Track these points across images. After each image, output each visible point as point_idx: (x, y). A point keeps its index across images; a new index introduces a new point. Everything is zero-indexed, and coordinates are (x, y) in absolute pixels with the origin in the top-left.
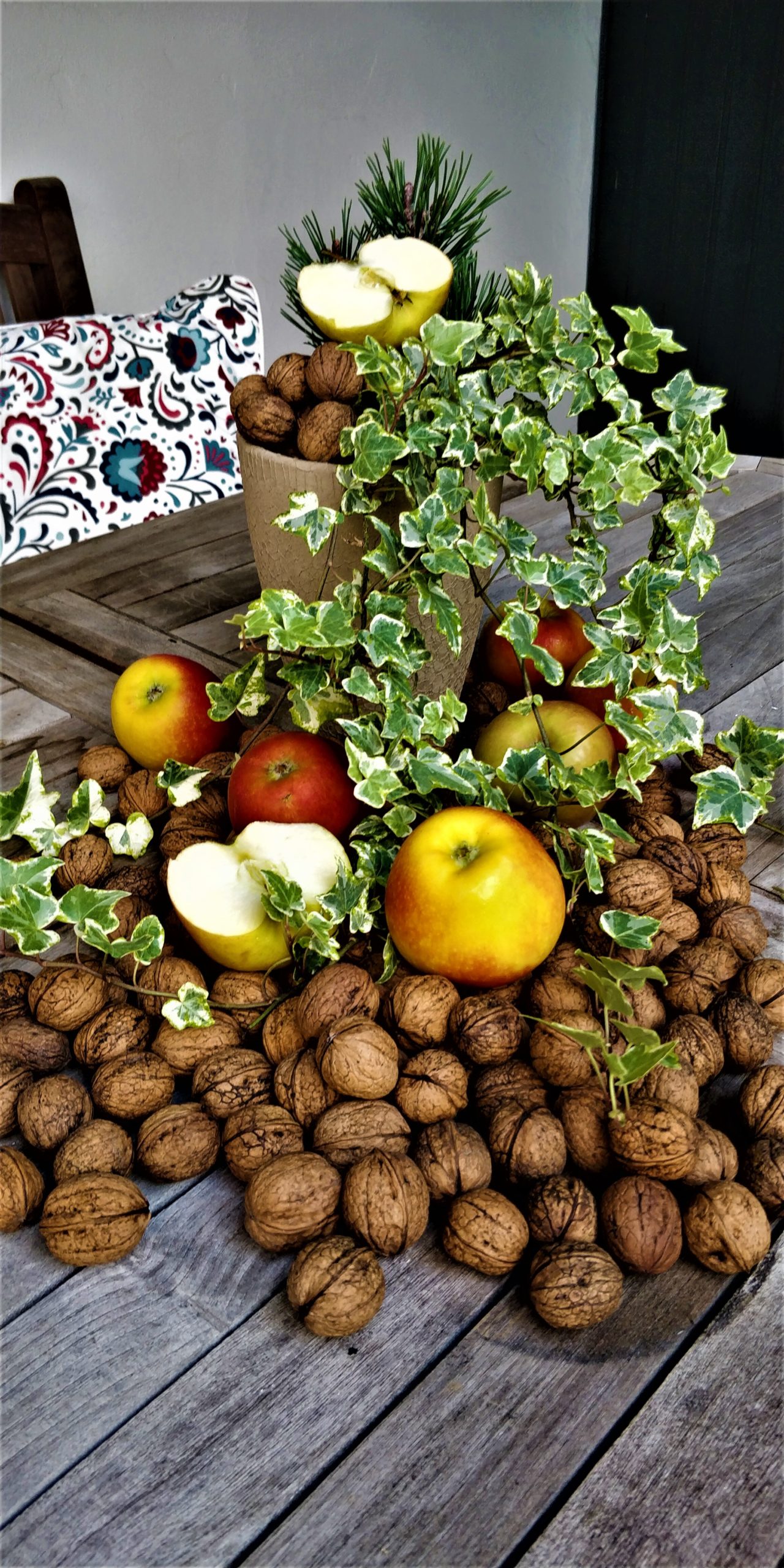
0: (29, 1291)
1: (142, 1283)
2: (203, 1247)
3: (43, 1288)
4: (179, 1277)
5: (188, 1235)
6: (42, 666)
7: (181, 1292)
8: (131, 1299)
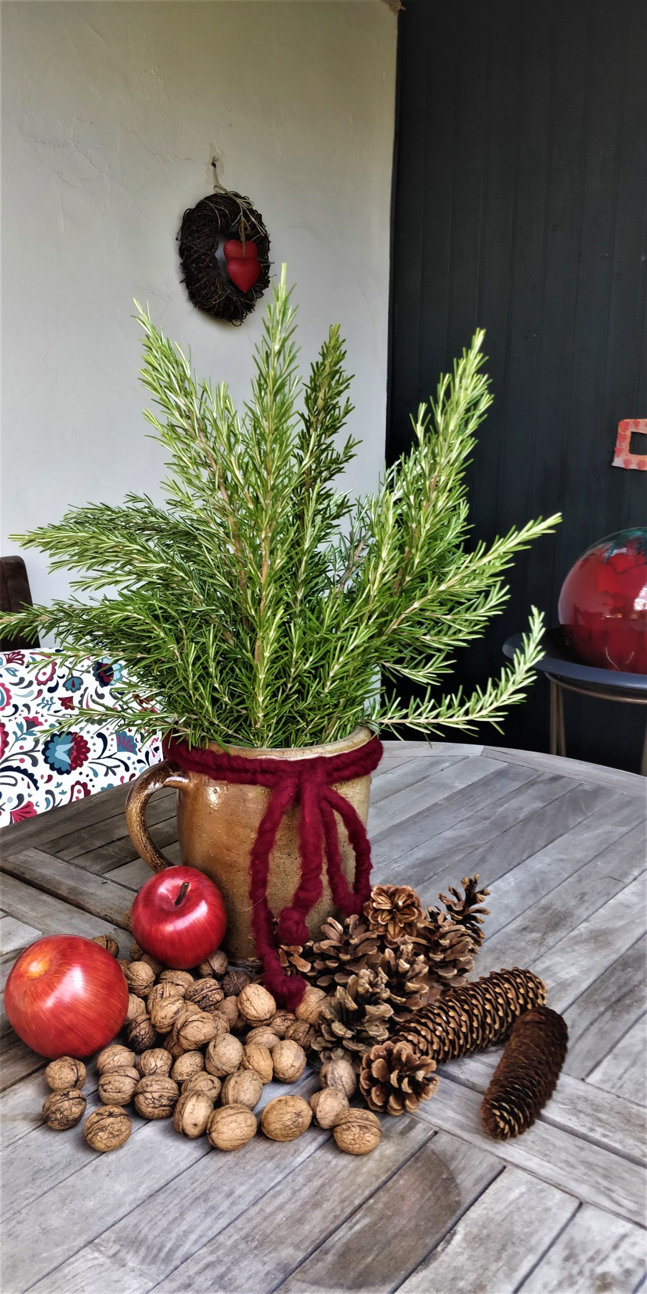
0: (45, 1268)
1: (109, 1261)
2: (141, 1241)
3: (52, 1267)
4: (129, 1257)
5: (133, 1235)
6: (22, 900)
7: (131, 1264)
8: (103, 1269)
